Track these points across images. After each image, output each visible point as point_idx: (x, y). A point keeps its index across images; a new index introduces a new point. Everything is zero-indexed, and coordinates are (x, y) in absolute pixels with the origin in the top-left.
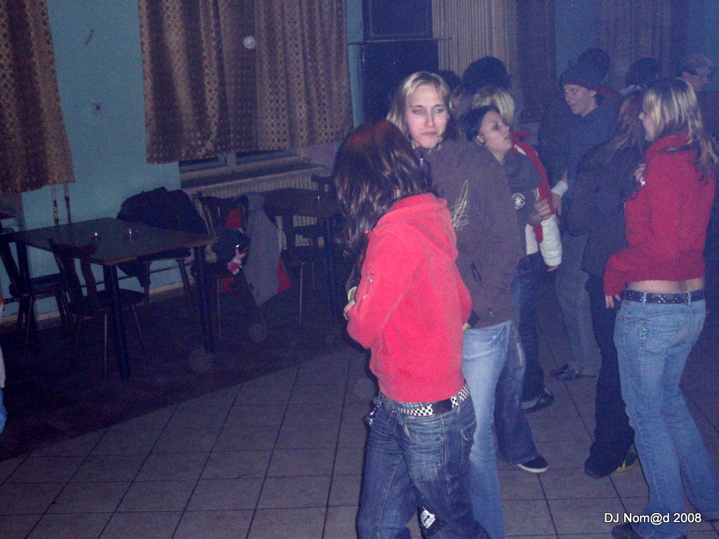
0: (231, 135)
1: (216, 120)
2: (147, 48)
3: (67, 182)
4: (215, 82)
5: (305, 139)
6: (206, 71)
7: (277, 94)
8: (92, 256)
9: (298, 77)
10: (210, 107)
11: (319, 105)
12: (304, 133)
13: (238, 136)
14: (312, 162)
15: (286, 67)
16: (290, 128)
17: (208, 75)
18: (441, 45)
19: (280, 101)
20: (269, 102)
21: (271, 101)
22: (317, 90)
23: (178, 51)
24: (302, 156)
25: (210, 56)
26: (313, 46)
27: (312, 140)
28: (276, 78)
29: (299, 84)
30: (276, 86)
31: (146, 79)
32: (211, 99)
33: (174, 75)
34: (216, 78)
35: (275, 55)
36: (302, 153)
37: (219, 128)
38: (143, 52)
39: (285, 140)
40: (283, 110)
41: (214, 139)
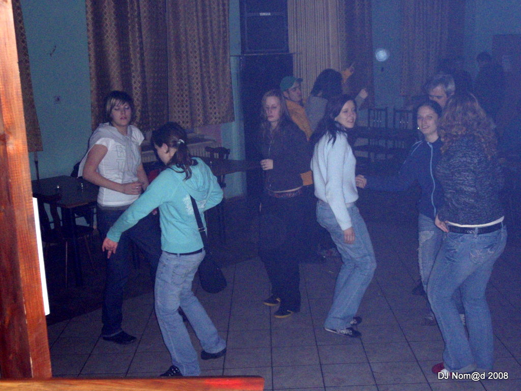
0: (150, 119)
1: (139, 108)
2: (93, 60)
3: (37, 150)
4: (139, 82)
5: (201, 121)
6: (133, 74)
7: (182, 90)
8: (58, 202)
9: (197, 78)
10: (135, 99)
11: (210, 98)
12: (201, 118)
13: (154, 119)
14: (205, 137)
15: (188, 72)
16: (191, 114)
17: (134, 77)
18: (295, 58)
19: (184, 95)
20: (176, 96)
21: (178, 96)
22: (209, 88)
23: (114, 61)
24: (198, 133)
25: (136, 65)
26: (206, 57)
27: (206, 122)
28: (181, 79)
29: (197, 84)
30: (182, 85)
31: (92, 80)
32: (137, 94)
33: (111, 77)
34: (139, 79)
35: (181, 63)
36: (198, 132)
37: (142, 114)
38: (90, 61)
39: (187, 122)
40: (187, 101)
41: (138, 121)
